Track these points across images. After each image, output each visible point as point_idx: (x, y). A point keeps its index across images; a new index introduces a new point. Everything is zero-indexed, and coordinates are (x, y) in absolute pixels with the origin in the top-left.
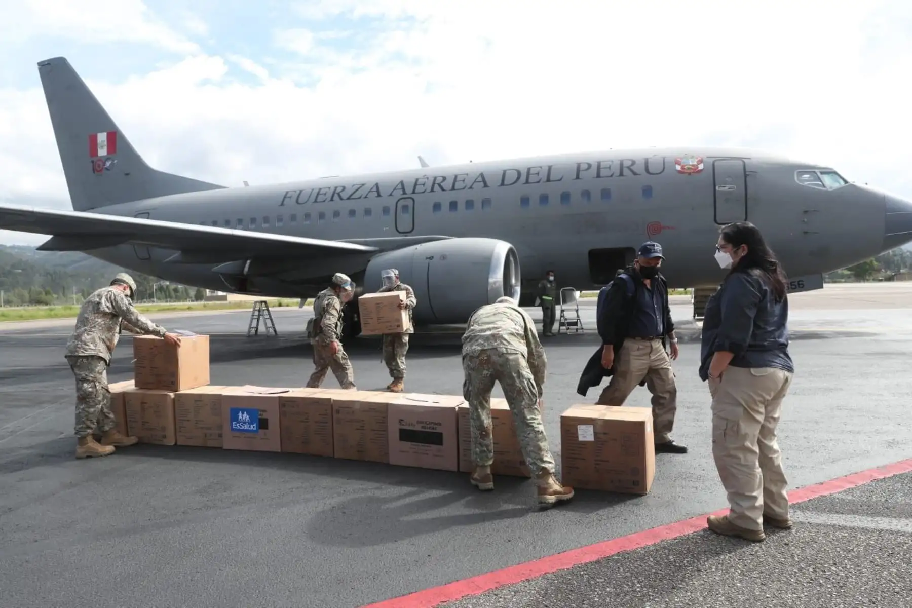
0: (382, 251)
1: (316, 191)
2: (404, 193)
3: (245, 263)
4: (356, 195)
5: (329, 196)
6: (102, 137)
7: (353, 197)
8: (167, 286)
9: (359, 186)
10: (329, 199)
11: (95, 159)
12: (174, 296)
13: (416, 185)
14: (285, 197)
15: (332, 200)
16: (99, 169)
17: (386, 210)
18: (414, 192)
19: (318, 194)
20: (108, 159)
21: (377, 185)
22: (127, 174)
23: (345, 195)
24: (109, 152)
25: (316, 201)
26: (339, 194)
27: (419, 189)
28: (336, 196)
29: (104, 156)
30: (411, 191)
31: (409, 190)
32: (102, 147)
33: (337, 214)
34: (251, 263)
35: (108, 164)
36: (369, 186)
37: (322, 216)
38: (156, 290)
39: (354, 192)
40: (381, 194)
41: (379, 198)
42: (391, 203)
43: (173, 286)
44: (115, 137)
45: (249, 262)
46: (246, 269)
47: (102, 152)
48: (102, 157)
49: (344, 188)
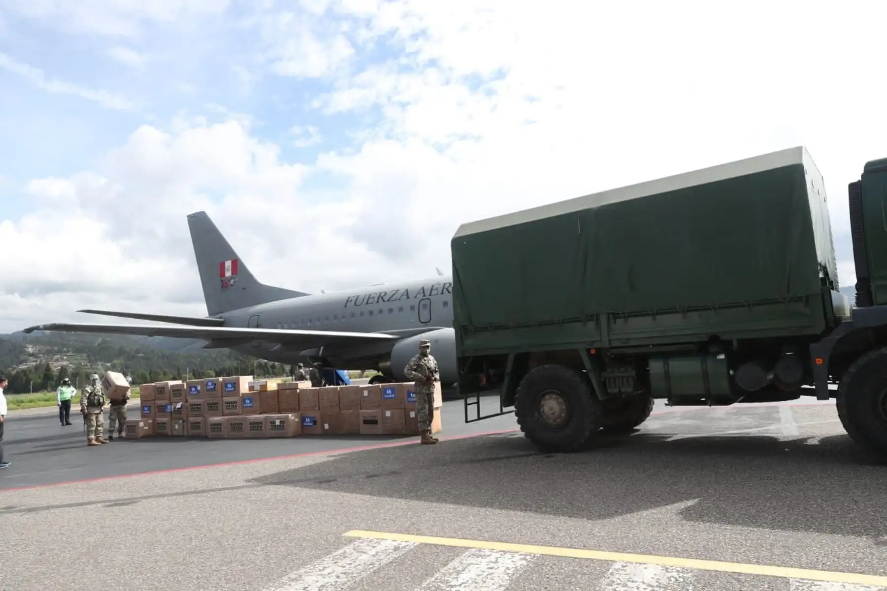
0: (403, 338)
1: (367, 297)
2: (424, 295)
3: (320, 349)
4: (394, 298)
5: (376, 300)
6: (228, 264)
7: (391, 299)
8: (266, 364)
9: (394, 292)
10: (376, 301)
11: (223, 279)
12: (271, 372)
13: (432, 289)
14: (348, 301)
15: (378, 302)
16: (226, 286)
17: (412, 308)
18: (430, 295)
19: (369, 298)
20: (231, 278)
21: (407, 291)
22: (244, 289)
23: (386, 298)
24: (232, 273)
25: (367, 303)
26: (382, 298)
27: (434, 292)
28: (380, 299)
29: (230, 277)
30: (429, 293)
31: (427, 293)
32: (228, 270)
33: (381, 311)
34: (323, 349)
35: (232, 282)
36: (401, 292)
37: (371, 313)
38: (256, 367)
39: (392, 296)
40: (410, 296)
41: (408, 300)
42: (415, 302)
43: (271, 363)
44: (237, 264)
45: (322, 348)
46: (321, 352)
47: (228, 274)
48: (227, 277)
49: (386, 294)
